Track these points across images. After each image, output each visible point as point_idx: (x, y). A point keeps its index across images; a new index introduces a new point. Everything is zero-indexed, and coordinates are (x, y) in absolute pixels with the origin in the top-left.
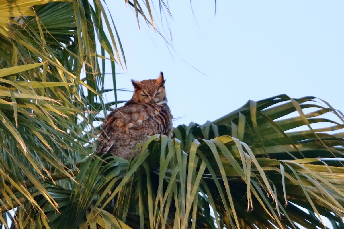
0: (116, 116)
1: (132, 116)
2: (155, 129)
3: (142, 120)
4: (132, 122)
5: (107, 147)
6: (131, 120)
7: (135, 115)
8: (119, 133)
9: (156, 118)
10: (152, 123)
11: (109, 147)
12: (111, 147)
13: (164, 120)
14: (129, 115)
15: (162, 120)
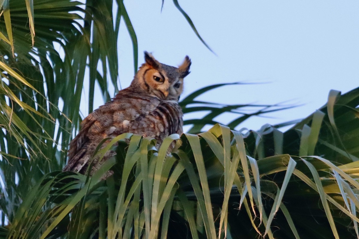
0: (90, 118)
1: (114, 116)
2: (149, 130)
3: (129, 120)
4: (114, 125)
5: (78, 166)
6: (113, 122)
7: (119, 113)
8: (95, 143)
9: (151, 115)
10: (143, 123)
11: (82, 165)
12: (84, 165)
13: (164, 117)
14: (109, 115)
15: (161, 118)
